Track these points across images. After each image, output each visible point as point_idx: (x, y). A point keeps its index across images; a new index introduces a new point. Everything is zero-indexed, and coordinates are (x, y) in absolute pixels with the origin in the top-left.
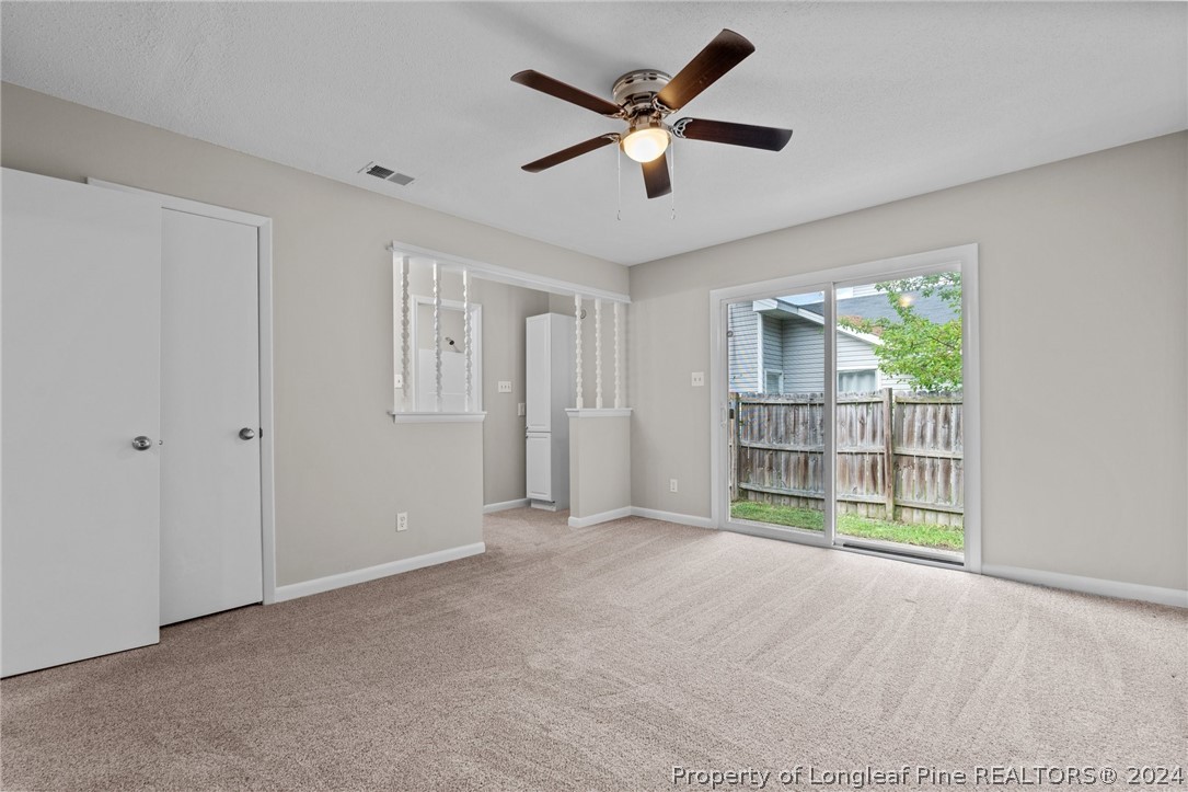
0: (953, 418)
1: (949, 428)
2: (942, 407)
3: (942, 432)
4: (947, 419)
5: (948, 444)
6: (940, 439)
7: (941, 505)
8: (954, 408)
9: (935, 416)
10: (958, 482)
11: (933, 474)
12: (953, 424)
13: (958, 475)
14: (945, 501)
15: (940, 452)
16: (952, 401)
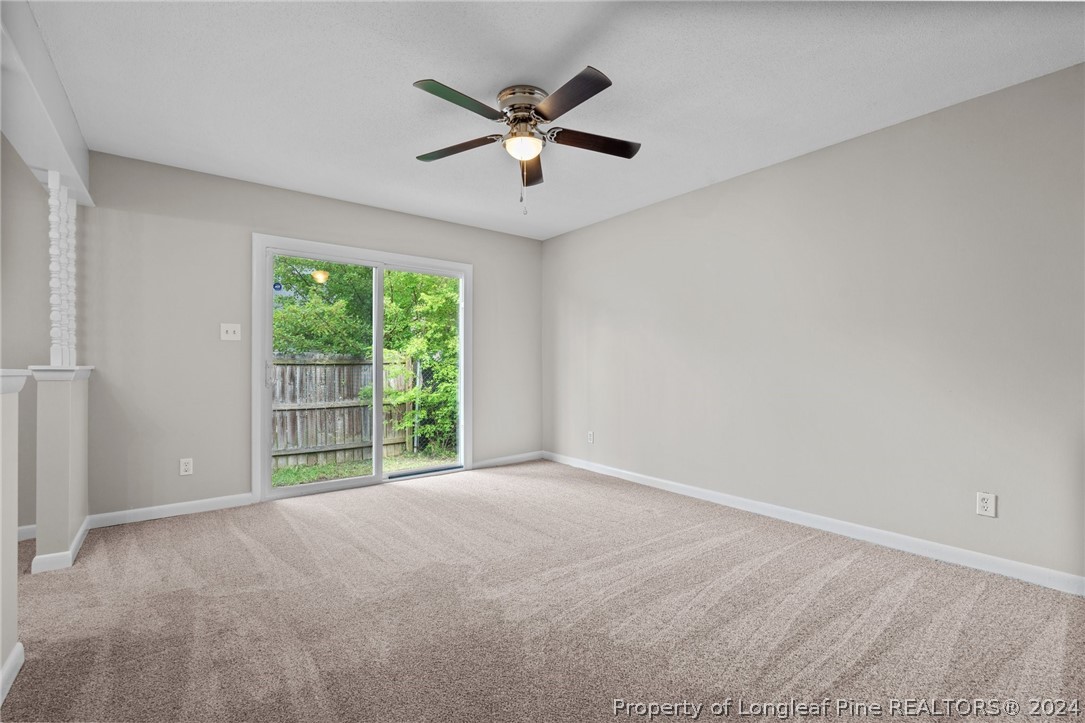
0: (298, 376)
1: (294, 385)
2: (288, 368)
3: (289, 388)
4: (293, 378)
5: (293, 398)
6: (288, 395)
7: (291, 449)
8: (298, 368)
9: (283, 375)
10: (302, 429)
11: (283, 425)
12: (298, 381)
13: (302, 423)
14: (293, 445)
15: (289, 405)
16: (297, 362)
